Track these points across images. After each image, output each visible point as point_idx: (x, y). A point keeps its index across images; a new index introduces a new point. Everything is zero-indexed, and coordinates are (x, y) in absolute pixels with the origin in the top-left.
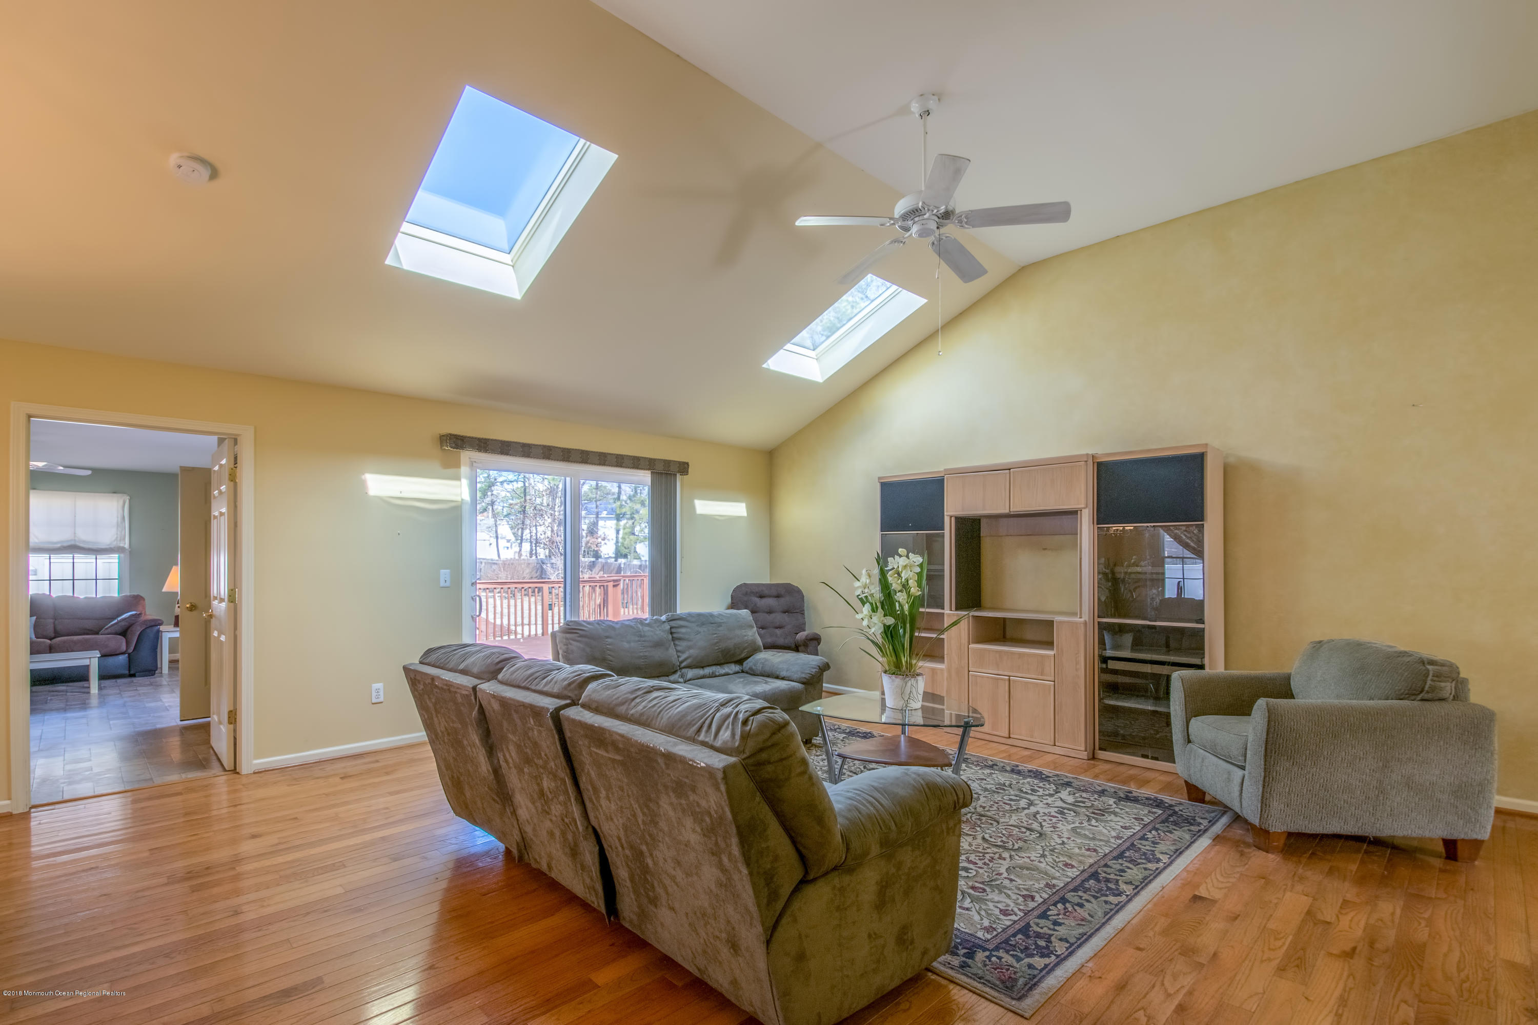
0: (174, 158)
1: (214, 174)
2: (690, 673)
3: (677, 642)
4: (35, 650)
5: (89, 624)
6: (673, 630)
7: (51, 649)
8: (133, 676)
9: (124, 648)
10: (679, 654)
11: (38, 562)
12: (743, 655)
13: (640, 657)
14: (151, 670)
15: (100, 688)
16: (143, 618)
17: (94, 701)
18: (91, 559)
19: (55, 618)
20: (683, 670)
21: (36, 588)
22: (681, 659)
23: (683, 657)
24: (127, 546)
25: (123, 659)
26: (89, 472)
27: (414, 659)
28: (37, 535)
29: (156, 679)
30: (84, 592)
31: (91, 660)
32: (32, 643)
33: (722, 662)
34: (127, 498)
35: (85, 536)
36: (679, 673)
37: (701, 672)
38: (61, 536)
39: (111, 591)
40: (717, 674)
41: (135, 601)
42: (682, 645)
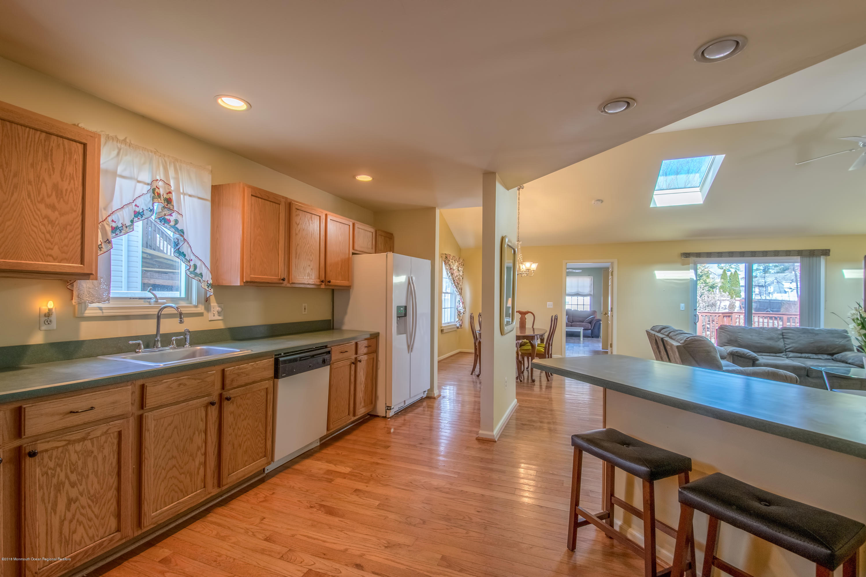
0: (593, 202)
1: (602, 201)
2: (791, 355)
3: (785, 340)
4: (567, 325)
5: (581, 319)
6: (784, 334)
7: (571, 326)
8: (593, 337)
9: (590, 328)
10: (786, 345)
11: (568, 299)
12: (833, 352)
13: (758, 343)
14: (598, 336)
15: (583, 339)
16: (596, 318)
17: (582, 342)
18: (582, 298)
19: (572, 317)
20: (787, 353)
21: (567, 307)
22: (786, 347)
23: (788, 347)
24: (592, 294)
25: (590, 331)
26: (581, 271)
27: (649, 329)
28: (568, 290)
29: (599, 339)
30: (580, 309)
31: (581, 330)
32: (566, 323)
33: (817, 352)
34: (592, 277)
35: (581, 290)
36: (784, 353)
37: (799, 355)
38: (574, 291)
39: (588, 308)
40: (812, 357)
41: (594, 312)
42: (788, 341)
